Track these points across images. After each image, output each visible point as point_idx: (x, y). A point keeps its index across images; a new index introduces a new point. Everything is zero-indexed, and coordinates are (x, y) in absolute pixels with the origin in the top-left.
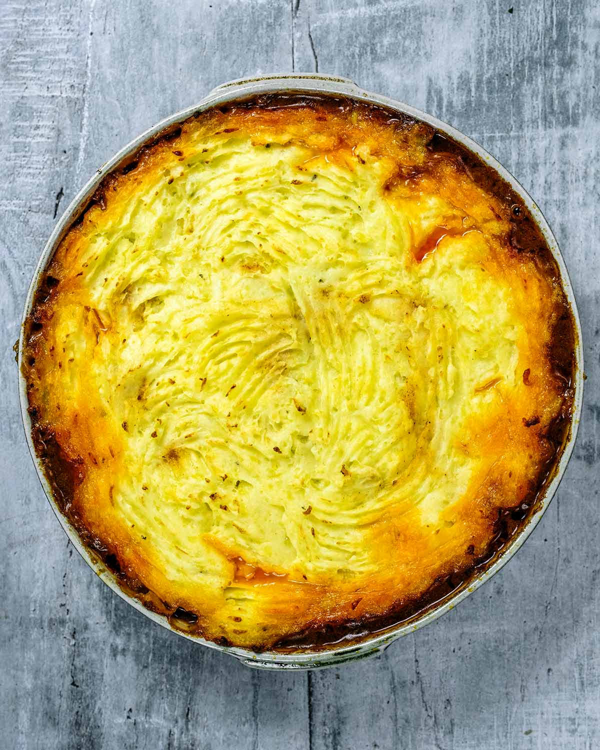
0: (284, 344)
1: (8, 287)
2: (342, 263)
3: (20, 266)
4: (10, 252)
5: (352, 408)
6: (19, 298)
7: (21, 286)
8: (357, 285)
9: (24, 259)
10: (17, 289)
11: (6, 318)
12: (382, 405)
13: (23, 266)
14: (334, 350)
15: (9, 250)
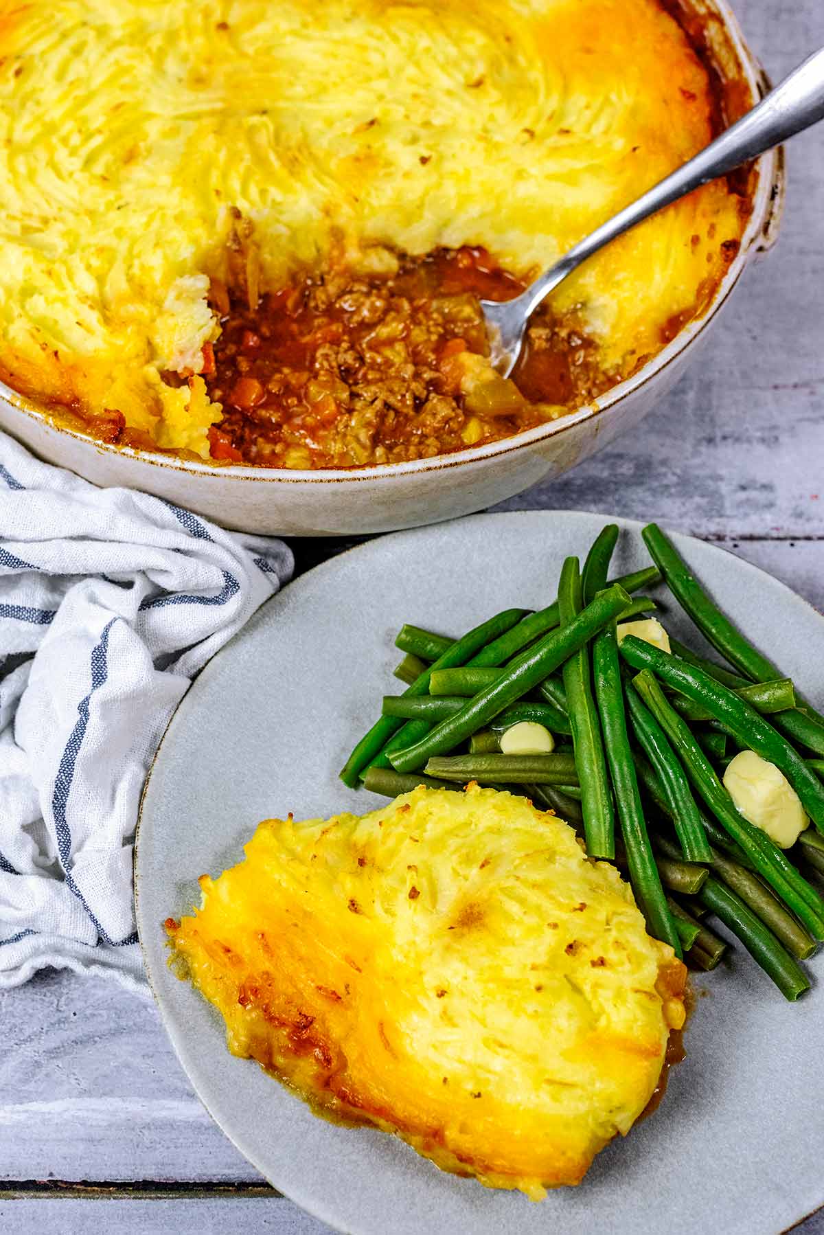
0: (264, 138)
1: (99, 1046)
2: (161, 51)
3: (59, 1022)
4: (30, 1039)
5: (384, 74)
6: (123, 1023)
7: (100, 1019)
8: (200, 40)
9: (46, 1011)
10: (105, 1027)
11: (160, 1049)
12: (387, 38)
13: (61, 1015)
14: (291, 84)
15: (25, 1041)
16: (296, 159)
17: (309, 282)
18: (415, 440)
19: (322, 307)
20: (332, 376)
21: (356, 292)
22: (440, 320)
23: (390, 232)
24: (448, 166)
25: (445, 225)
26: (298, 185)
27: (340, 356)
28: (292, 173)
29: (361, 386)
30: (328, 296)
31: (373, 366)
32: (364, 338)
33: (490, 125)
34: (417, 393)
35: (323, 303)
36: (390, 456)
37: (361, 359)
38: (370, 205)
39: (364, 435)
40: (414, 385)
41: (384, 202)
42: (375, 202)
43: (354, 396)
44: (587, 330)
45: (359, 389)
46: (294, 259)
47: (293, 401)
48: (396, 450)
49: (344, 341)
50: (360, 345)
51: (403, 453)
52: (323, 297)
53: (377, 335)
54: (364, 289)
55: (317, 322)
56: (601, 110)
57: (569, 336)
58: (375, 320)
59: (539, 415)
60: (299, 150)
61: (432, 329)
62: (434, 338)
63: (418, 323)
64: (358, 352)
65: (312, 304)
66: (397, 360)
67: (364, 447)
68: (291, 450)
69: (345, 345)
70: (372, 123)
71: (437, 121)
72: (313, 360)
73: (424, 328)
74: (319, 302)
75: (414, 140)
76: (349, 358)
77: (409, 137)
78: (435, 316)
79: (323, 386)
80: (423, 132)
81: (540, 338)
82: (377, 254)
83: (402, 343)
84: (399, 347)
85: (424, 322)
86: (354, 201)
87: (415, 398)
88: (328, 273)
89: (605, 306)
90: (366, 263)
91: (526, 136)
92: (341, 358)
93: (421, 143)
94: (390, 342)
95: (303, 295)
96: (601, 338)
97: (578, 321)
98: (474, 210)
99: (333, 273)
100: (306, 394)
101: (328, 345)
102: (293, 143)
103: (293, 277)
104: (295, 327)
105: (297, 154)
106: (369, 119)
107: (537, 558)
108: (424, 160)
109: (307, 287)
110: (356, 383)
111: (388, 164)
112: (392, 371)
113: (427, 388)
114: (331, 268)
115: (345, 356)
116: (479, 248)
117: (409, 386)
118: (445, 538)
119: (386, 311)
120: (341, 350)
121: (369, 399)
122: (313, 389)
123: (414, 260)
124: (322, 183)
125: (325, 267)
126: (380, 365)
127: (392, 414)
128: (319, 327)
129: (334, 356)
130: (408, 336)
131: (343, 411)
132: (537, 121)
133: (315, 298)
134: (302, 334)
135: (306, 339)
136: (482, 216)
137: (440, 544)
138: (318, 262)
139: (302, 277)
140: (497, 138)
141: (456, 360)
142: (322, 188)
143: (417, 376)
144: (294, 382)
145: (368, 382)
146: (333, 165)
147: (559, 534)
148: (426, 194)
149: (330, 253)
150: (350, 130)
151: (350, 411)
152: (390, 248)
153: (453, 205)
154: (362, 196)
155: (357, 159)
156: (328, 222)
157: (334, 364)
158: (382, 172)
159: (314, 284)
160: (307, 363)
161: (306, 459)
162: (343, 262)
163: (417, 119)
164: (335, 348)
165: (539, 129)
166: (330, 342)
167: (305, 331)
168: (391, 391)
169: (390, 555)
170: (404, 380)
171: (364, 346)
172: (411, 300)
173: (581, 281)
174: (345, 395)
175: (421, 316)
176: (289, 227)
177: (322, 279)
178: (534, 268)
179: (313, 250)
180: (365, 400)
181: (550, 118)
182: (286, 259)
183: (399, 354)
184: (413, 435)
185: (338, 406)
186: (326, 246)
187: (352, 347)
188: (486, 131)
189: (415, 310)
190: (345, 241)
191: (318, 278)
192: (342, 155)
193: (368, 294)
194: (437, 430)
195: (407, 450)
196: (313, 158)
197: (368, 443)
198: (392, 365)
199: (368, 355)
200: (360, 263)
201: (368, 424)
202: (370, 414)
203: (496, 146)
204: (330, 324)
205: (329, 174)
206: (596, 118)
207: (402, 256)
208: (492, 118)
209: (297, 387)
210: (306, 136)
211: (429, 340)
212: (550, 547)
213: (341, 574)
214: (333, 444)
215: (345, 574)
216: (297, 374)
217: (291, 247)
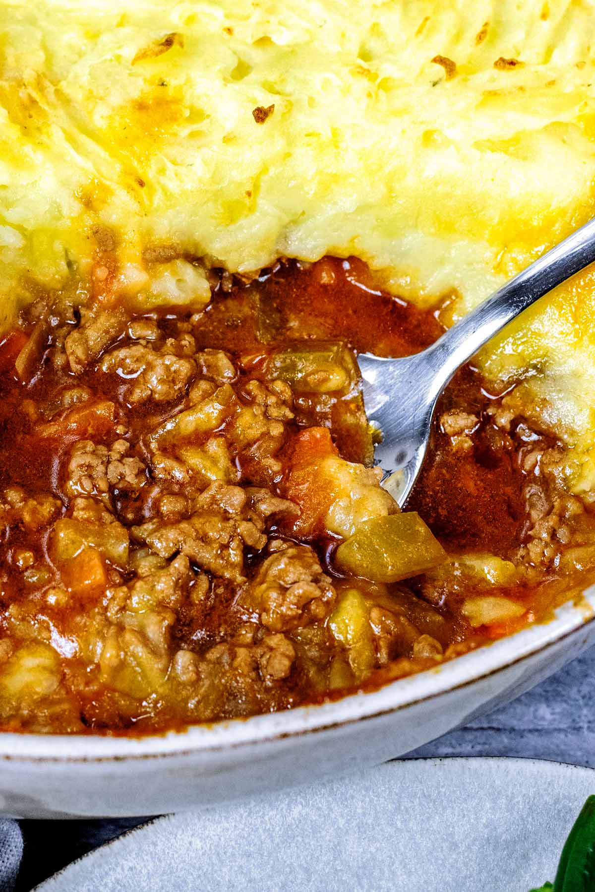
16: (33, 102)
17: (54, 322)
18: (247, 635)
19: (76, 367)
20: (98, 511)
21: (136, 342)
22: (287, 394)
23: (197, 236)
24: (302, 120)
25: (295, 222)
26: (36, 156)
27: (111, 468)
28: (26, 130)
29: (149, 526)
30: (88, 349)
31: (170, 488)
32: (152, 430)
33: (374, 45)
34: (250, 542)
35: (79, 362)
36: (203, 667)
37: (147, 471)
38: (165, 190)
39: (156, 629)
40: (244, 528)
41: (189, 186)
42: (172, 185)
43: (137, 545)
44: (548, 417)
45: (144, 531)
46: (28, 281)
47: (25, 558)
48: (212, 655)
49: (118, 437)
50: (147, 445)
51: (226, 659)
52: (80, 353)
53: (178, 425)
54: (151, 334)
55: (70, 397)
56: (567, 17)
57: (514, 423)
58: (173, 395)
59: (466, 576)
60: (41, 88)
61: (274, 412)
62: (277, 430)
63: (248, 403)
64: (143, 460)
65: (59, 361)
66: (214, 476)
67: (154, 652)
68: (23, 653)
69: (120, 446)
70: (169, 43)
71: (281, 38)
72: (64, 476)
73: (257, 410)
74: (72, 359)
75: (241, 70)
76: (129, 471)
77: (233, 63)
78: (279, 386)
79: (82, 528)
80: (256, 56)
81: (459, 433)
82: (174, 273)
83: (221, 440)
84: (215, 447)
85: (260, 399)
86: (136, 186)
87: (246, 549)
88: (88, 306)
89: (575, 375)
90: (155, 289)
91: (440, 69)
92: (114, 471)
93: (253, 76)
94: (199, 439)
95: (42, 345)
96: (573, 433)
97: (529, 398)
98: (347, 201)
99: (96, 306)
100: (52, 542)
101: (90, 446)
102: (28, 75)
103: (26, 311)
104: (30, 408)
105: (36, 95)
106: (163, 34)
107: (462, 848)
108: (261, 115)
109: (50, 330)
110: (140, 521)
111: (196, 115)
112: (204, 499)
113: (266, 531)
114: (93, 298)
115: (121, 469)
116: (352, 259)
117: (235, 528)
118: (296, 810)
119: (192, 381)
120: (115, 456)
121: (164, 554)
122: (64, 535)
123: (236, 279)
124: (78, 147)
125: (82, 294)
126: (182, 485)
127: (204, 582)
128: (73, 408)
129: (101, 468)
130: (230, 425)
131: (117, 580)
132: (458, 37)
133: (63, 350)
134: (42, 420)
135: (50, 430)
136: (362, 209)
137: (289, 820)
138: (69, 284)
139: (40, 310)
140: (386, 70)
141: (316, 475)
142: (79, 159)
143: (249, 506)
144: (27, 518)
145: (163, 522)
146: (99, 118)
147: (503, 801)
148: (265, 170)
149: (92, 273)
150: (130, 51)
151: (129, 578)
152: (195, 259)
153: (312, 189)
154: (150, 174)
155: (141, 106)
156: (89, 221)
157: (103, 485)
158: (184, 131)
159: (61, 325)
160: (54, 481)
161: (52, 672)
162: (115, 287)
163: (246, 34)
164: (102, 449)
165: (460, 55)
166: (92, 437)
167: (49, 415)
168: (204, 539)
169: (198, 843)
170: (226, 517)
171: (154, 445)
172: (234, 357)
173: (536, 326)
174: (120, 549)
175: (253, 386)
176: (20, 229)
177: (77, 315)
178: (451, 295)
179: (63, 264)
180: (155, 554)
181: (481, 37)
182: (14, 283)
183: (214, 461)
184: (242, 623)
185: (108, 570)
186: (84, 261)
187: (131, 452)
188: (365, 56)
189: (244, 374)
190: (118, 252)
191: (69, 314)
192: (116, 99)
193: (157, 347)
194: (285, 620)
195: (233, 656)
196: (65, 101)
197: (163, 646)
198: (204, 486)
199: (162, 464)
200: (145, 289)
201: (161, 606)
202: (164, 585)
203: (385, 85)
204: (93, 402)
205: (91, 134)
206: (559, 33)
207: (217, 272)
208: (375, 29)
209: (34, 527)
210: (50, 58)
211: (265, 435)
212: (486, 826)
213: (110, 880)
214: (100, 644)
215: (118, 881)
216: (32, 503)
217: (24, 263)
